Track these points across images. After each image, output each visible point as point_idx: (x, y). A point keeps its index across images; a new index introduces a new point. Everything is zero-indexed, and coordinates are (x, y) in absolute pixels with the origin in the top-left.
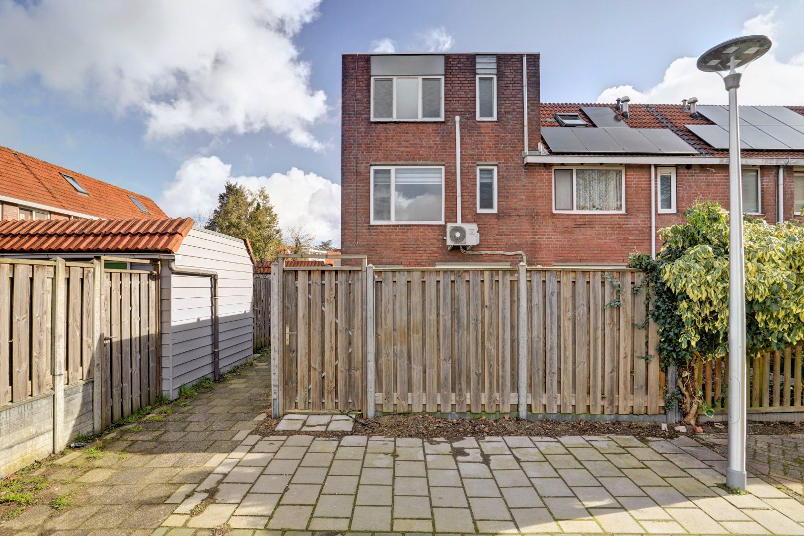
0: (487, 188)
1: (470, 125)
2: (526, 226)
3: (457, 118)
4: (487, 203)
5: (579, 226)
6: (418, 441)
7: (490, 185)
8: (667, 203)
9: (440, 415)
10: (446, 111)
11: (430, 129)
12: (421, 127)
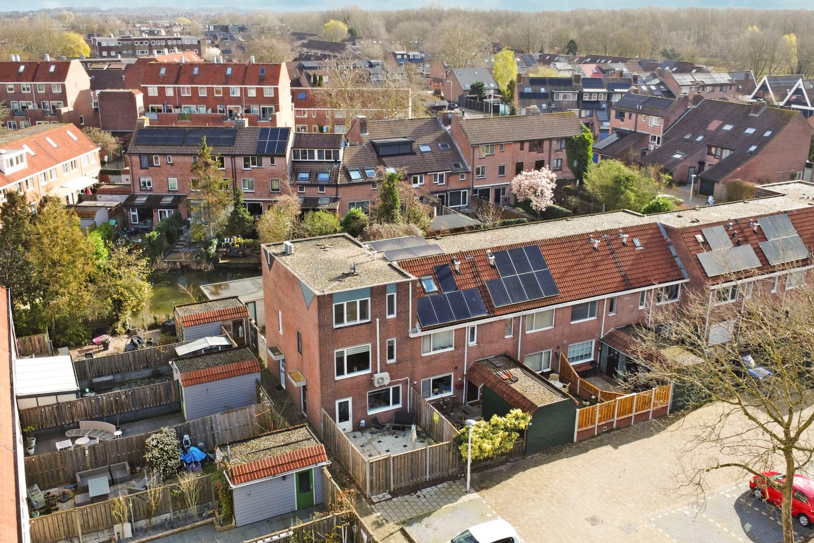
0: (391, 349)
1: (384, 322)
2: (410, 365)
3: (378, 320)
4: (391, 357)
5: (433, 360)
6: (408, 496)
7: (393, 346)
8: (472, 339)
9: (409, 486)
10: (371, 317)
11: (364, 327)
12: (359, 327)
